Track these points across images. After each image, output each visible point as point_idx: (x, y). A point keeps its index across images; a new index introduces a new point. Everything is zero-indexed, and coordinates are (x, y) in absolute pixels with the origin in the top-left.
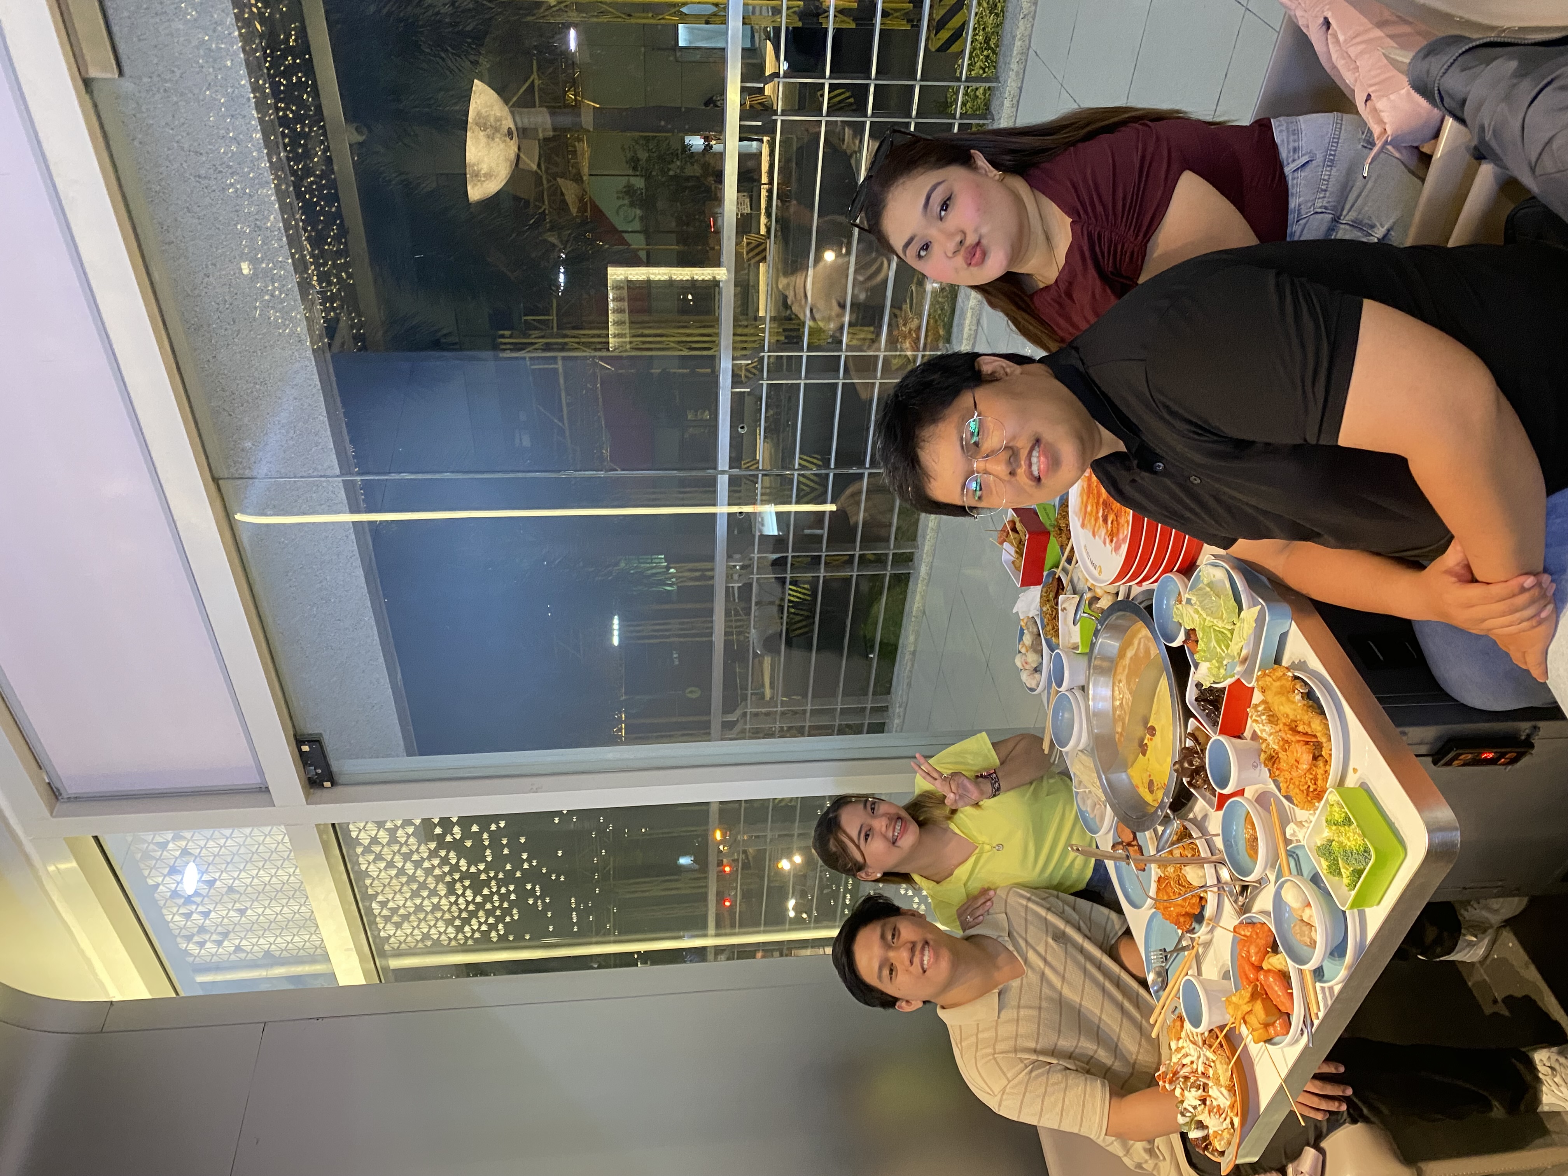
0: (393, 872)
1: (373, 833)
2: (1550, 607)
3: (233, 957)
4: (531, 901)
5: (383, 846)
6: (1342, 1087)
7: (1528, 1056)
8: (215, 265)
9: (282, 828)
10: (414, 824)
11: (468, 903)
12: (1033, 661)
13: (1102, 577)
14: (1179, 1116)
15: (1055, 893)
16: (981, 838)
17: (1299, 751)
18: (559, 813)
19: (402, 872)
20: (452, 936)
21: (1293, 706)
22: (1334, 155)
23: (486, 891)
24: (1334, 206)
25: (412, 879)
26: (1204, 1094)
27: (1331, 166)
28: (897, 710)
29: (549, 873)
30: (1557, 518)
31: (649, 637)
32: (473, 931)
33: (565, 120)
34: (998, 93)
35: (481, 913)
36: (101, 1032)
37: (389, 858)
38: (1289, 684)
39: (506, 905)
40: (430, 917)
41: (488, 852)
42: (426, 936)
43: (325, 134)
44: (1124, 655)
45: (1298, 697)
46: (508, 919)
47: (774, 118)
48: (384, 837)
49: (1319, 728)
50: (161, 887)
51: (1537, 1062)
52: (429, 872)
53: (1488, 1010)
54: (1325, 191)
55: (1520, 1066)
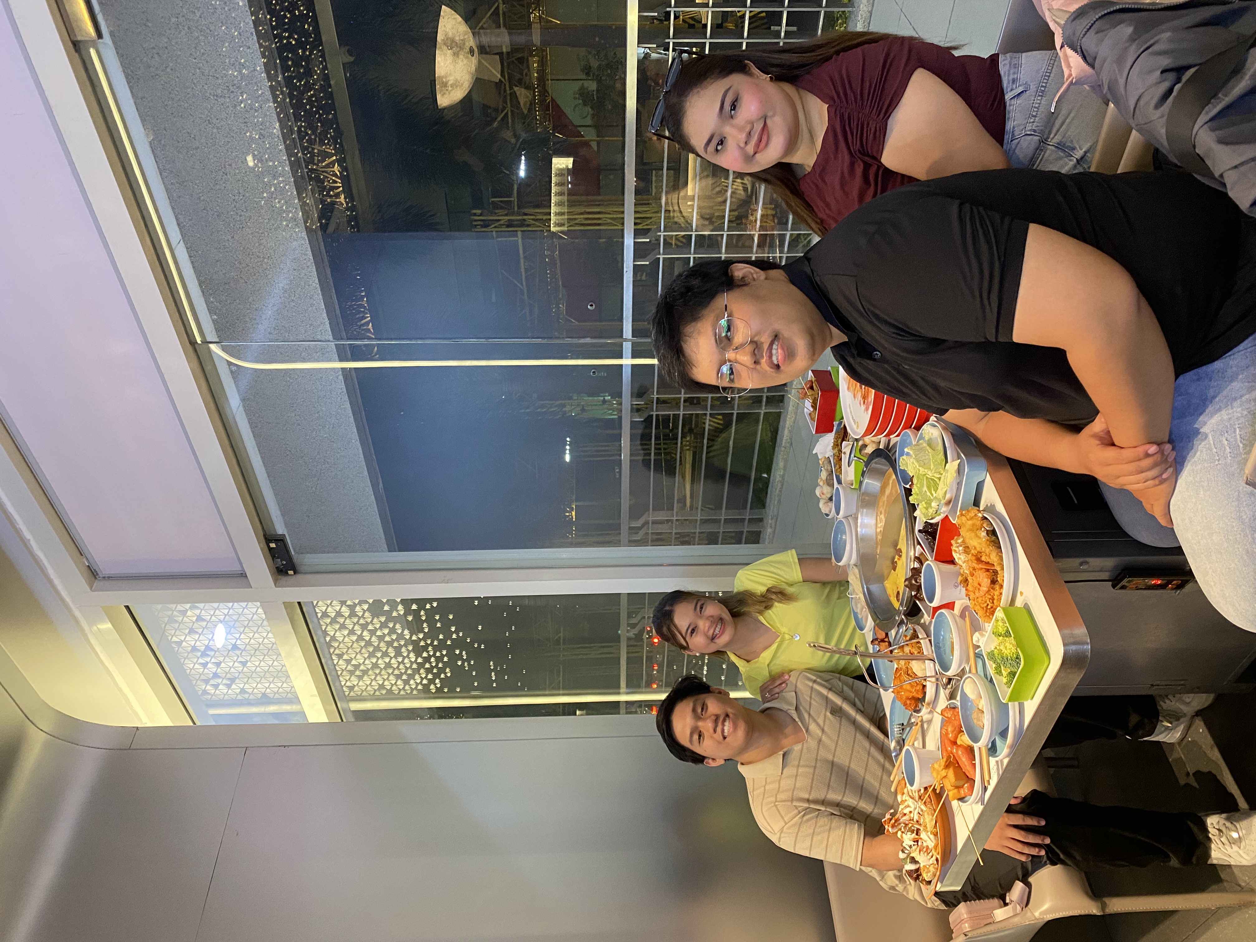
0: (354, 638)
1: (338, 608)
2: (1170, 470)
3: (239, 697)
4: (459, 663)
5: (346, 619)
6: (1042, 837)
7: (1202, 820)
8: (230, 165)
9: (258, 604)
10: (368, 603)
11: (412, 663)
12: (828, 492)
13: (858, 431)
14: (900, 852)
15: (838, 675)
16: (783, 629)
17: (981, 577)
18: (478, 598)
19: (360, 638)
20: (401, 687)
21: (979, 541)
22: (1045, 87)
23: (425, 655)
24: (1041, 130)
25: (369, 643)
26: (917, 837)
27: (1042, 96)
28: (770, 521)
29: (473, 643)
30: (1179, 395)
31: (592, 456)
32: (417, 684)
33: (521, 39)
34: (853, 16)
35: (422, 671)
36: (129, 749)
37: (351, 627)
38: (979, 523)
39: (440, 665)
40: (383, 672)
41: (425, 625)
42: (382, 686)
43: (323, 56)
44: (884, 492)
45: (984, 534)
46: (442, 676)
47: (667, 41)
48: (345, 611)
49: (995, 559)
50: (184, 643)
51: (1209, 825)
52: (381, 638)
53: (1182, 782)
54: (1035, 116)
55: (1195, 829)
